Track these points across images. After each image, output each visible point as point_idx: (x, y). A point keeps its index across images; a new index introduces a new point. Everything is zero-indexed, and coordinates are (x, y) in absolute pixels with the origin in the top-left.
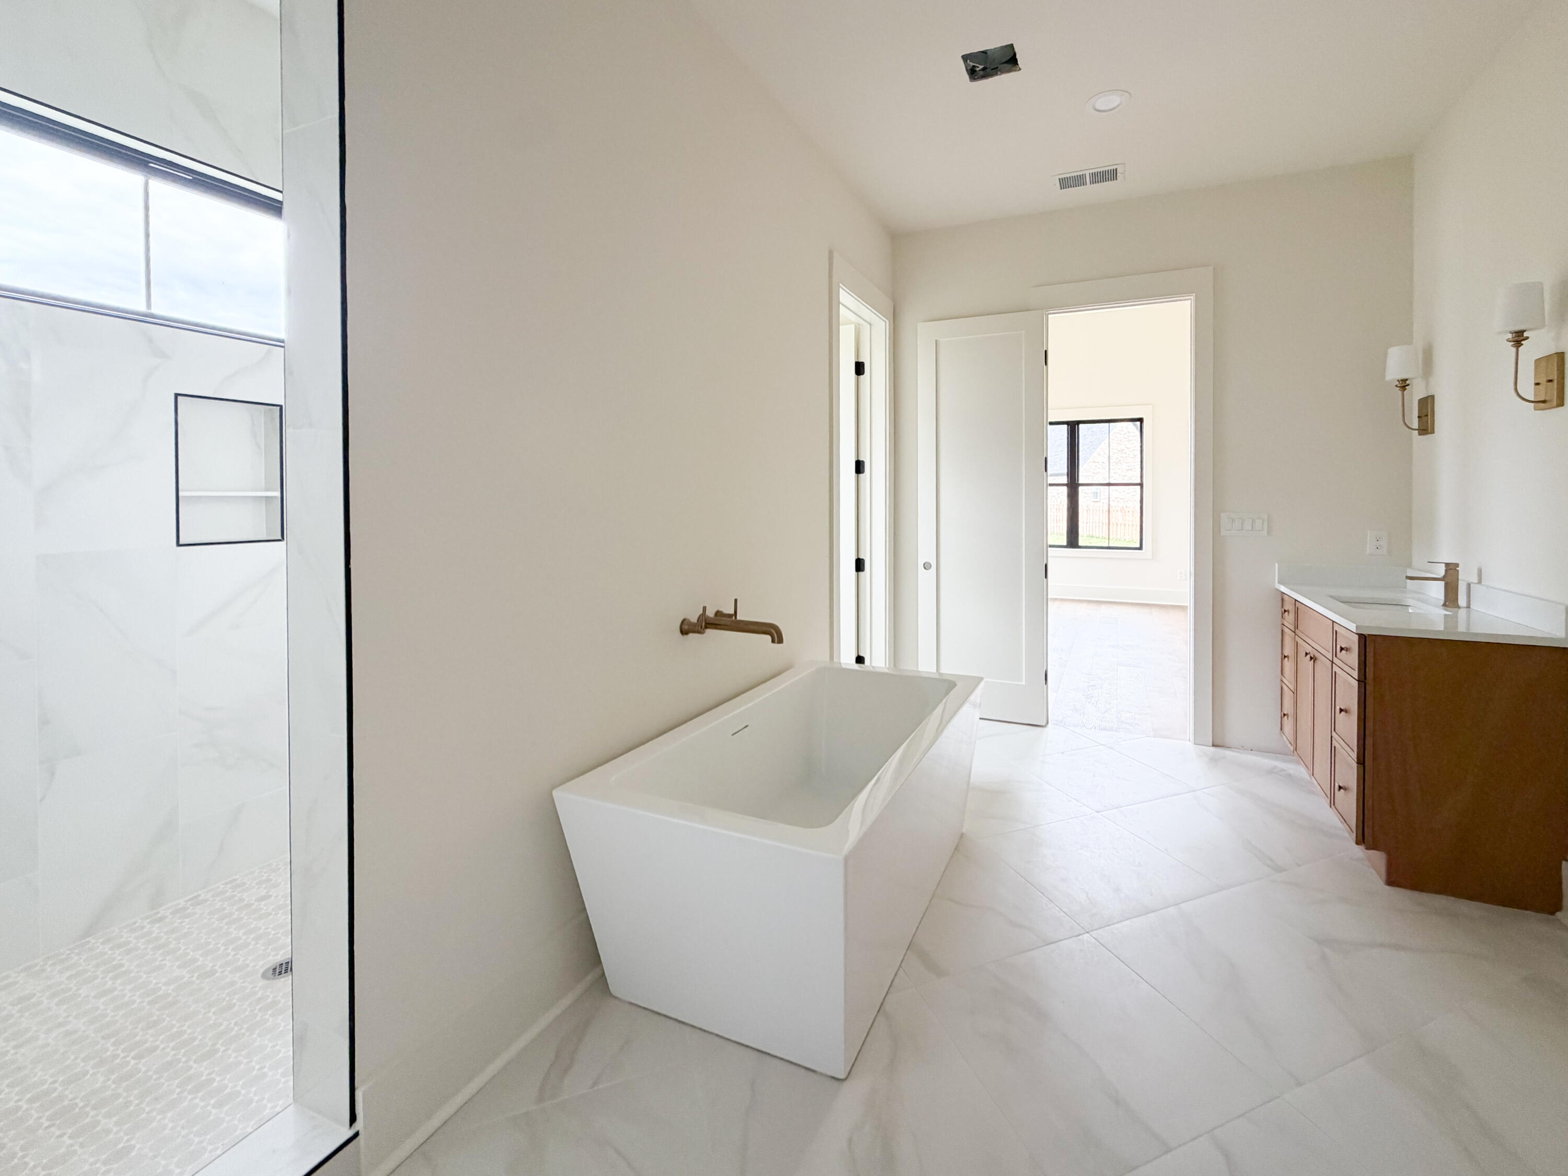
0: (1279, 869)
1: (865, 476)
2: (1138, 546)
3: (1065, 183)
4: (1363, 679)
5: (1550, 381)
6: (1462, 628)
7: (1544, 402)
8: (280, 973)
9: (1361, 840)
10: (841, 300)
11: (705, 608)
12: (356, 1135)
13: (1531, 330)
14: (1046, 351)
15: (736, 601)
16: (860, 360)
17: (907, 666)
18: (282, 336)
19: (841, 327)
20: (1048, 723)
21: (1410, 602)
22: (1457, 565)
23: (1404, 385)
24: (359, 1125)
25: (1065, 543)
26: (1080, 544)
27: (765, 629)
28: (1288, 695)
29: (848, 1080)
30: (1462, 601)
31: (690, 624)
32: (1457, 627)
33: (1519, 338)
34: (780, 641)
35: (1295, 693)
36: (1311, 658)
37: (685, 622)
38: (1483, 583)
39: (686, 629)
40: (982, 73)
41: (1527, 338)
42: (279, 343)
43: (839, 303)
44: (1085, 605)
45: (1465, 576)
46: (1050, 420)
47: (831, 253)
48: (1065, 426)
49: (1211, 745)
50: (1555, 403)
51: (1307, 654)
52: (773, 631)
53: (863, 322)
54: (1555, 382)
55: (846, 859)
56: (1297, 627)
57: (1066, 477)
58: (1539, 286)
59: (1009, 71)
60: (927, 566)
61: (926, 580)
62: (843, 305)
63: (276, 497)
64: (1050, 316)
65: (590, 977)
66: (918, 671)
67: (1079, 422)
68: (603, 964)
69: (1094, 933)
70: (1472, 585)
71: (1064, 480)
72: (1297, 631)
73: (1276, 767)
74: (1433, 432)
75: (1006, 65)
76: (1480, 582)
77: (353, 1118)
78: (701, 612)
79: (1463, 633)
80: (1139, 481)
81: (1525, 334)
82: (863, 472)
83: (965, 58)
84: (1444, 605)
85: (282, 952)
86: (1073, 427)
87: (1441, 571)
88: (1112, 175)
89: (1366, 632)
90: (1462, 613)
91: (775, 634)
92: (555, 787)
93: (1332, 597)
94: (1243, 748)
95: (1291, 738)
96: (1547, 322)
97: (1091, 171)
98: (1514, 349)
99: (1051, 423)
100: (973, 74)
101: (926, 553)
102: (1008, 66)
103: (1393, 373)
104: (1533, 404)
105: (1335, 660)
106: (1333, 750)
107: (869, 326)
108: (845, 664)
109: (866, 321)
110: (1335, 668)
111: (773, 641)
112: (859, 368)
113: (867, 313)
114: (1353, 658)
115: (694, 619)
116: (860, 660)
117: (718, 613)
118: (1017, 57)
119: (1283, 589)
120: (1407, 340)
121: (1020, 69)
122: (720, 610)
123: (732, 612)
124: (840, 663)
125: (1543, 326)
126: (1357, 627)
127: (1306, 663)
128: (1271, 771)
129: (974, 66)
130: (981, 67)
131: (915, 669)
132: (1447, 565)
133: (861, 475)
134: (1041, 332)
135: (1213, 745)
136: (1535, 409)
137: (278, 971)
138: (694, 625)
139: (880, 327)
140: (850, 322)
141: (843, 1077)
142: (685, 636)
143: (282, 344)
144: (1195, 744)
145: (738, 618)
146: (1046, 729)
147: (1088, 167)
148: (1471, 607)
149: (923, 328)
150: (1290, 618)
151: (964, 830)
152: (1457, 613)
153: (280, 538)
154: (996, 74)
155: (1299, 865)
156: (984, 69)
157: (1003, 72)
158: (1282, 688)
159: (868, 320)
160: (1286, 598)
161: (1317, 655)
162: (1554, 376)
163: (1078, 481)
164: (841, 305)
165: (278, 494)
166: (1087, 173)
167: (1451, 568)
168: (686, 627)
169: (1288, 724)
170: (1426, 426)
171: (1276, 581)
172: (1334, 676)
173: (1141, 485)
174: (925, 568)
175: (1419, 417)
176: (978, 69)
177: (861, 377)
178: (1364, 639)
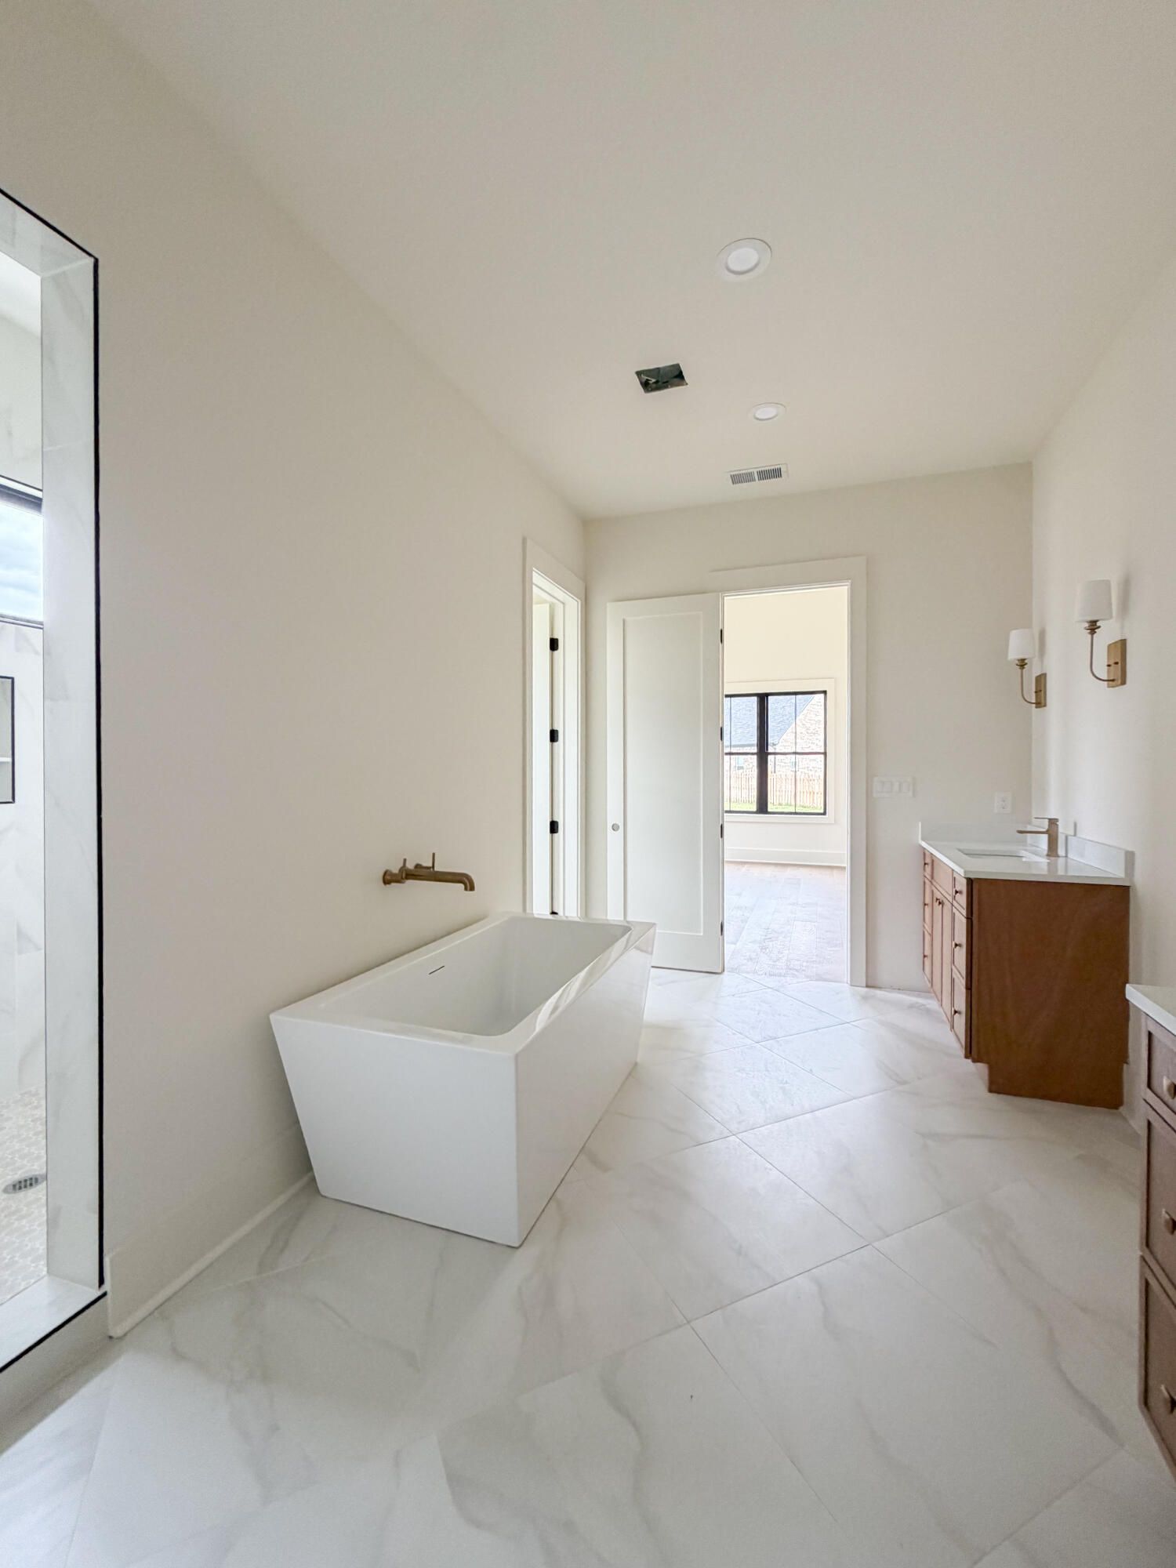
0: (902, 1083)
1: (558, 745)
2: (822, 811)
3: (737, 479)
4: (970, 916)
5: (1116, 663)
6: (1061, 872)
7: (1113, 680)
8: (20, 1188)
9: (969, 1053)
10: (534, 581)
11: (405, 860)
12: (105, 1294)
13: (1102, 620)
14: (721, 631)
15: (434, 855)
16: (555, 637)
17: (597, 915)
18: (40, 619)
19: (534, 607)
20: (724, 970)
21: (1023, 853)
22: (1057, 820)
23: (1022, 664)
24: (107, 1287)
25: (754, 808)
26: (769, 810)
27: (458, 878)
28: (928, 938)
29: (522, 1247)
30: (1061, 851)
31: (392, 874)
32: (1057, 871)
33: (1093, 627)
34: (472, 888)
35: (931, 935)
36: (940, 903)
37: (388, 873)
38: (1078, 834)
39: (388, 879)
40: (654, 385)
41: (1099, 627)
42: (39, 625)
43: (532, 583)
44: (772, 868)
45: (1063, 830)
46: (726, 693)
47: (524, 541)
48: (755, 698)
49: (864, 985)
50: (1119, 682)
51: (937, 899)
52: (466, 880)
53: (556, 601)
54: (1120, 664)
55: (517, 1056)
56: (932, 877)
57: (756, 748)
58: (1107, 583)
59: (678, 385)
60: (615, 828)
61: (614, 840)
62: (536, 585)
63: (8, 763)
64: (725, 598)
65: (305, 1179)
66: (608, 920)
67: (767, 695)
68: (315, 1170)
69: (740, 1136)
70: (1069, 837)
71: (755, 750)
72: (933, 881)
73: (917, 1003)
74: (1045, 706)
75: (675, 380)
76: (1075, 835)
77: (101, 1281)
78: (402, 865)
79: (1062, 876)
80: (823, 751)
81: (1098, 624)
82: (557, 741)
83: (639, 374)
84: (1048, 855)
85: (19, 1172)
86: (763, 698)
87: (1045, 825)
88: (776, 473)
89: (972, 876)
90: (1061, 861)
91: (466, 882)
92: (273, 1011)
93: (960, 850)
94: (893, 988)
95: (929, 976)
96: (1114, 614)
97: (758, 470)
98: (1090, 636)
99: (727, 696)
100: (646, 386)
101: (613, 815)
102: (676, 380)
103: (1014, 655)
104: (1106, 683)
105: (955, 903)
106: (953, 981)
107: (562, 605)
108: (538, 914)
109: (559, 600)
110: (954, 910)
111: (466, 889)
112: (554, 644)
113: (560, 593)
114: (962, 899)
115: (395, 870)
116: (553, 913)
117: (418, 866)
118: (684, 374)
119: (924, 844)
120: (1027, 624)
121: (687, 384)
122: (420, 863)
123: (431, 865)
124: (533, 914)
125: (1111, 617)
126: (965, 872)
127: (938, 908)
128: (912, 1006)
129: (648, 380)
130: (654, 380)
131: (605, 918)
132: (1050, 819)
133: (555, 744)
134: (716, 613)
135: (867, 986)
136: (1109, 687)
137: (17, 1187)
138: (395, 875)
139: (573, 606)
140: (545, 601)
141: (516, 1245)
142: (388, 886)
143: (41, 626)
144: (851, 985)
145: (436, 869)
146: (721, 976)
147: (755, 465)
148: (1069, 856)
149: (611, 608)
150: (928, 869)
151: (638, 1060)
152: (1057, 860)
153: (11, 800)
154: (666, 387)
155: (919, 1079)
156: (657, 382)
157: (673, 385)
158: (924, 932)
159: (562, 600)
160: (926, 852)
161: (945, 901)
162: (1119, 660)
163: (767, 749)
164: (534, 586)
165: (10, 760)
166: (755, 471)
167: (1053, 822)
168: (388, 877)
169: (927, 962)
170: (1040, 703)
171: (920, 836)
172: (953, 916)
173: (825, 754)
174: (613, 829)
175: (1036, 692)
176: (651, 382)
177: (556, 652)
178: (970, 882)
